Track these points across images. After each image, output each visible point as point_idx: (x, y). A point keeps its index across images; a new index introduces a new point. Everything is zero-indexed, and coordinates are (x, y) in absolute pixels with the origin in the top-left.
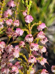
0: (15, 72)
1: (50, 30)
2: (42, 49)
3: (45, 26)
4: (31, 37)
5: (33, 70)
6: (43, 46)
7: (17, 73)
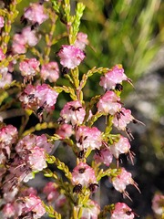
0: (32, 213)
1: (143, 86)
2: (116, 145)
3: (124, 77)
4: (78, 109)
5: (96, 208)
6: (119, 135)
7: (41, 215)
